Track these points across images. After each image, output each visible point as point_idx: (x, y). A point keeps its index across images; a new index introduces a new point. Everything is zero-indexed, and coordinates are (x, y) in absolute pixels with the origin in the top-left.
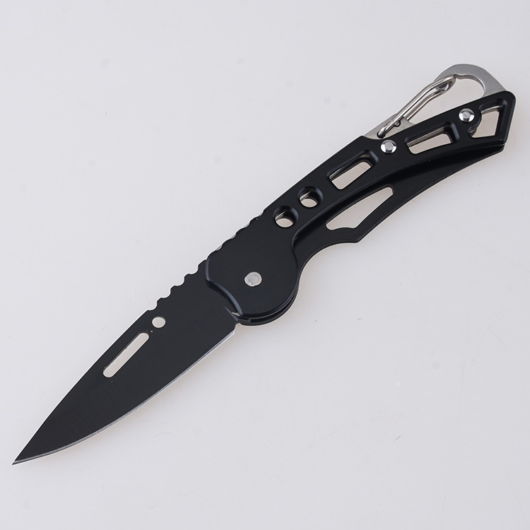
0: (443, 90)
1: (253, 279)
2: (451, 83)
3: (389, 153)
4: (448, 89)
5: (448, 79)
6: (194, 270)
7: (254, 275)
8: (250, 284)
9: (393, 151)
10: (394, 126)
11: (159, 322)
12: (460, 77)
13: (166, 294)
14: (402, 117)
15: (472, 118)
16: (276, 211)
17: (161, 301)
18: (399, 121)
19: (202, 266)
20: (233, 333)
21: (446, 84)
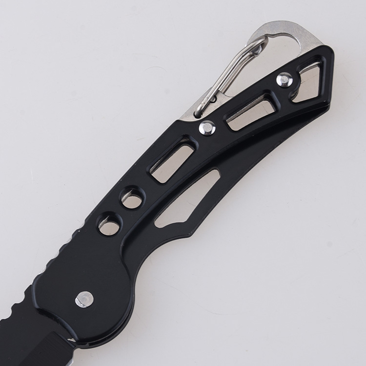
0: (257, 54)
1: (84, 300)
2: (263, 45)
3: (208, 135)
4: (261, 51)
5: (260, 41)
6: (20, 298)
7: (85, 295)
8: (81, 306)
9: (212, 133)
10: (210, 102)
12: (273, 36)
14: (218, 91)
15: (290, 82)
16: (98, 219)
18: (215, 96)
19: (28, 292)
20: (73, 361)
21: (259, 47)
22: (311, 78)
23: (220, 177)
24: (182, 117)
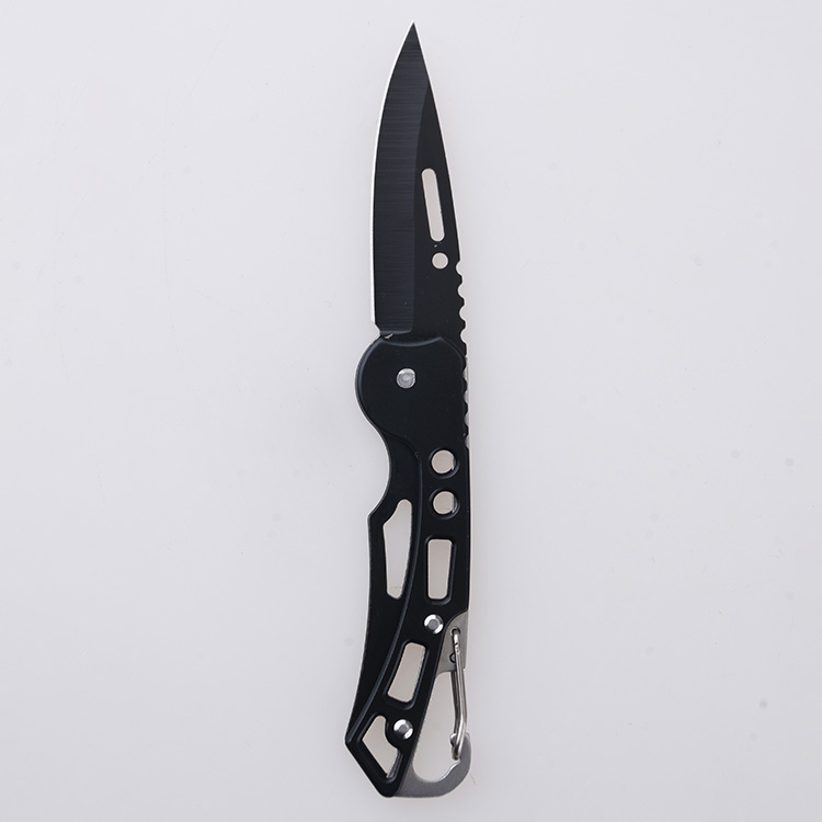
6: (464, 336)
7: (409, 383)
10: (453, 654)
11: (440, 261)
13: (461, 291)
14: (455, 669)
17: (459, 279)
18: (454, 662)
19: (463, 347)
22: (386, 757)
23: (389, 592)
24: (466, 617)
